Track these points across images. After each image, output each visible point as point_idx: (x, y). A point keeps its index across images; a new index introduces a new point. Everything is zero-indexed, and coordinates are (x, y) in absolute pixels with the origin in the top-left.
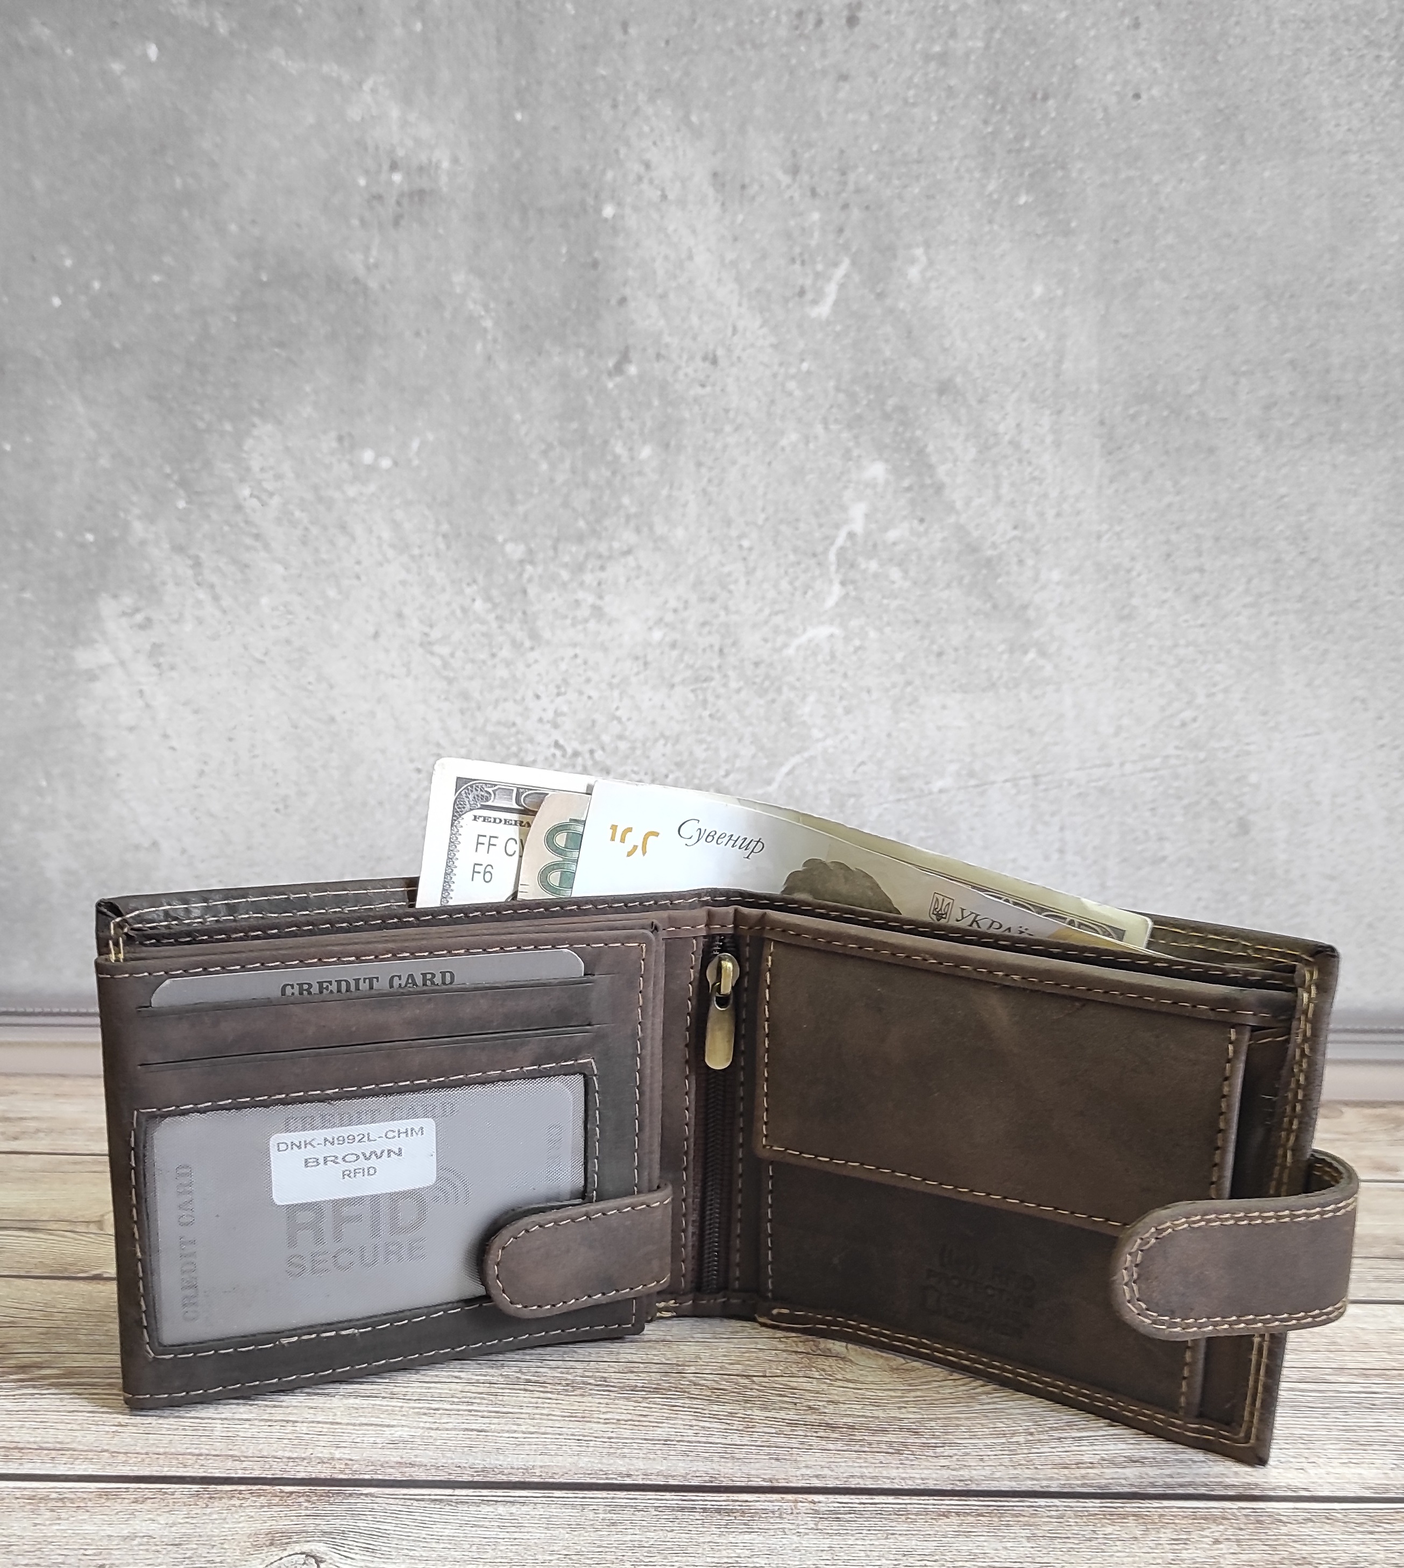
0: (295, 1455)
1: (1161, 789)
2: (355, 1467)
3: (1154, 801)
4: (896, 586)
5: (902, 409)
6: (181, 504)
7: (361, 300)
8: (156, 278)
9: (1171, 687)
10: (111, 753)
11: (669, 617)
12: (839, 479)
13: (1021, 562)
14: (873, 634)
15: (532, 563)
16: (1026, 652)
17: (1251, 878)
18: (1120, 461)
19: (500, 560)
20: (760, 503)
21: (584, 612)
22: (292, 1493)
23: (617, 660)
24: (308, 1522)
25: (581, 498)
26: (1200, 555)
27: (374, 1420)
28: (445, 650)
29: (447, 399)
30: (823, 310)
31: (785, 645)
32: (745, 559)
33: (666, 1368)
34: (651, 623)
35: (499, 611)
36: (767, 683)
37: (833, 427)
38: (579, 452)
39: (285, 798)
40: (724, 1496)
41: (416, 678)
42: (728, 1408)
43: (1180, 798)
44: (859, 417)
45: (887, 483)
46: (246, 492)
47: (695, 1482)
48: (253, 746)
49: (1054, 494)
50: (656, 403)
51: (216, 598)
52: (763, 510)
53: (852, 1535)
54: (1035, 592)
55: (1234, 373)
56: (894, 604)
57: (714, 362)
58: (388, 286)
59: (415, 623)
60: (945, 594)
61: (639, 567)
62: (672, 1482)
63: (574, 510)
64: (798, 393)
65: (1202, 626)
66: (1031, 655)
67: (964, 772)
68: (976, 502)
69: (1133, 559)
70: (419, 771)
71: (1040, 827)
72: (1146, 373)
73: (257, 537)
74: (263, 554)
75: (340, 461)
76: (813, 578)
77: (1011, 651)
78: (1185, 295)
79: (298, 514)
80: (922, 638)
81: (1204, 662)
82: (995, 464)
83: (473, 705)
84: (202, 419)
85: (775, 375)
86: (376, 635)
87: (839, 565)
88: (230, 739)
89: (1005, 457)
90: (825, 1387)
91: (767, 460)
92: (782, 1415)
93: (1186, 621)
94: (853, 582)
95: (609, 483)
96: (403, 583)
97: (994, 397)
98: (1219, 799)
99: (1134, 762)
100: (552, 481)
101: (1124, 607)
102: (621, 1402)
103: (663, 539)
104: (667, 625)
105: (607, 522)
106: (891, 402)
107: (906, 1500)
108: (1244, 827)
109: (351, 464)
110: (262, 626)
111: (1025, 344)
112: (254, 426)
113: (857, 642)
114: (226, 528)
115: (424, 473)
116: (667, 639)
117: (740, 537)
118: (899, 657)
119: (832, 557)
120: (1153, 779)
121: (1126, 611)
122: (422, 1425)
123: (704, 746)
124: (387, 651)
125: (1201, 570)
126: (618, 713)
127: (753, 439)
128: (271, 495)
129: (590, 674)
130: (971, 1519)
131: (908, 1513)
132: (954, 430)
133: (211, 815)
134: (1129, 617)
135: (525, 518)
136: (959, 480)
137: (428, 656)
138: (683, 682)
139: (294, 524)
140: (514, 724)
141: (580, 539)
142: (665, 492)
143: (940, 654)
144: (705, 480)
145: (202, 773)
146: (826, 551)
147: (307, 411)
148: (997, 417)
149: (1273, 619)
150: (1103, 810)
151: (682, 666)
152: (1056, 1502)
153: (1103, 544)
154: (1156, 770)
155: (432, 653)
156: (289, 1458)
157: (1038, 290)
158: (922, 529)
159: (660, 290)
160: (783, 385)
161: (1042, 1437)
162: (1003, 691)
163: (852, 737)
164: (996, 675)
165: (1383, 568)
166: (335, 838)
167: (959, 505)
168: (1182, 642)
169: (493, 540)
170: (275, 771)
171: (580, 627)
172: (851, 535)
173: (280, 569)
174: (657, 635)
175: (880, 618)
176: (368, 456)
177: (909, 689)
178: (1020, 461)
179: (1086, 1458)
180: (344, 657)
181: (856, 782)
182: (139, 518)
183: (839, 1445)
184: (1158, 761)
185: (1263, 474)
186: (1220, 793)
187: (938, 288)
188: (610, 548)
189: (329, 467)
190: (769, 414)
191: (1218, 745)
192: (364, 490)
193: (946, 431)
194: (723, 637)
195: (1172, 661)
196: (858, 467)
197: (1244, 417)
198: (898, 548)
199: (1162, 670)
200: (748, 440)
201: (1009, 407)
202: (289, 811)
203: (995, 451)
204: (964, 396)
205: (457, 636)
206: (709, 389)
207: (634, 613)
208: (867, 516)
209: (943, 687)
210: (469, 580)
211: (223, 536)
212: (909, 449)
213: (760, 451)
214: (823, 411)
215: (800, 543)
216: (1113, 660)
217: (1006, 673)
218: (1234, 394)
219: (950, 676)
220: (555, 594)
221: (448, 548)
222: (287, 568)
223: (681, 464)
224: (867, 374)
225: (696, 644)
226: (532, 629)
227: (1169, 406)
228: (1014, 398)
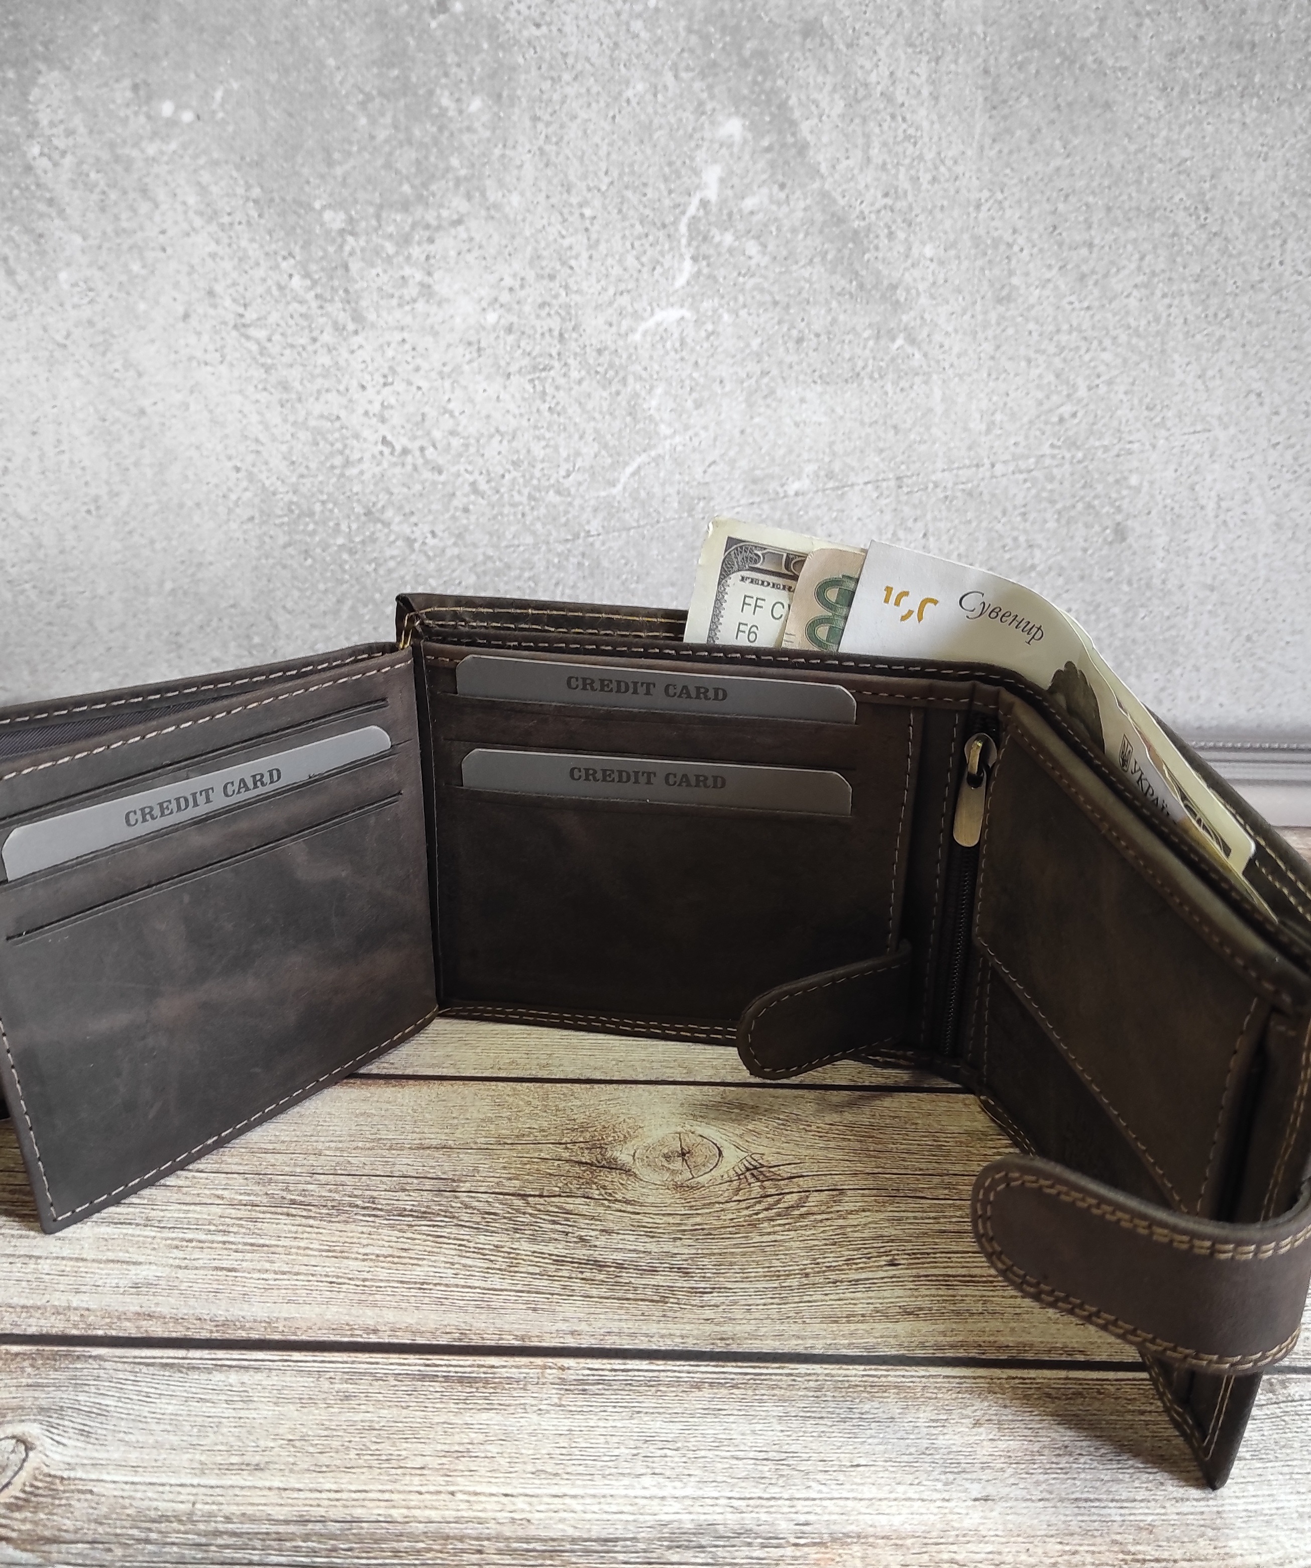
0: (30, 1303)
1: (1034, 491)
2: (91, 1319)
3: (1025, 506)
4: (753, 263)
5: (760, 54)
9: (1051, 377)
11: (505, 297)
12: (691, 137)
13: (891, 235)
14: (726, 317)
15: (353, 234)
16: (893, 339)
17: (1125, 588)
18: (1005, 118)
19: (318, 230)
20: (603, 166)
21: (412, 291)
22: (17, 1354)
23: (449, 345)
24: (26, 1394)
25: (405, 158)
26: (1090, 227)
27: (122, 1256)
28: (261, 334)
29: (251, 40)
31: (632, 330)
32: (587, 230)
33: (440, 1185)
34: (484, 304)
35: (319, 290)
36: (611, 373)
37: (684, 75)
38: (402, 103)
39: (96, 499)
40: (469, 1360)
41: (232, 365)
42: (495, 1239)
43: (1053, 502)
44: (714, 64)
45: (745, 141)
46: (36, 150)
47: (443, 1341)
48: (59, 441)
49: (929, 156)
50: (485, 46)
51: (10, 273)
52: (606, 173)
53: (596, 1414)
54: (906, 269)
55: (1138, 14)
56: (751, 283)
59: (228, 302)
60: (806, 273)
61: (471, 239)
62: (420, 1341)
63: (397, 172)
64: (644, 35)
65: (1088, 308)
66: (900, 342)
67: (822, 473)
68: (845, 163)
69: (1015, 231)
70: (238, 469)
71: (901, 534)
72: (1038, 13)
73: (51, 202)
74: (58, 222)
75: (136, 114)
76: (662, 253)
77: (878, 337)
79: (93, 175)
80: (780, 322)
81: (1088, 351)
82: (864, 120)
83: (294, 396)
85: (618, 14)
86: (186, 316)
87: (691, 239)
88: (34, 433)
89: (877, 111)
90: (601, 1210)
91: (611, 114)
92: (550, 1248)
93: (1071, 303)
94: (705, 257)
95: (436, 142)
96: (213, 256)
97: (865, 41)
98: (1096, 502)
99: (1005, 462)
100: (372, 137)
101: (1003, 287)
102: (385, 1231)
103: (496, 206)
104: (502, 306)
105: (434, 187)
106: (749, 46)
107: (660, 1365)
108: (1120, 533)
109: (149, 117)
110: (61, 305)
112: (39, 72)
113: (710, 327)
114: (16, 192)
115: (230, 129)
116: (503, 321)
117: (581, 206)
118: (755, 343)
119: (683, 228)
120: (1025, 481)
121: (1004, 293)
122: (171, 1261)
123: (543, 443)
124: (199, 334)
125: (1091, 245)
126: (451, 406)
127: (595, 89)
128: (63, 153)
129: (419, 361)
130: (724, 1391)
131: (659, 1383)
132: (820, 79)
133: (18, 516)
134: (1009, 298)
135: (344, 183)
136: (825, 139)
137: (243, 340)
138: (520, 371)
139: (90, 187)
140: (338, 418)
141: (405, 206)
142: (497, 152)
143: (799, 341)
144: (543, 136)
146: (675, 223)
147: (97, 55)
148: (868, 65)
149: (1167, 301)
150: (970, 515)
151: (520, 351)
152: (817, 1368)
153: (983, 215)
154: (1030, 471)
155: (248, 338)
156: (23, 1307)
158: (782, 195)
160: (628, 24)
161: (817, 1280)
162: (867, 382)
163: (703, 434)
164: (860, 364)
165: (1290, 244)
166: (152, 542)
167: (824, 169)
168: (1065, 327)
169: (309, 208)
170: (83, 469)
171: (407, 308)
172: (704, 204)
173: (77, 240)
174: (492, 317)
175: (736, 299)
176: (167, 108)
177: (766, 380)
178: (893, 117)
179: (859, 1309)
180: (153, 341)
181: (707, 484)
183: (603, 1291)
184: (1032, 460)
185: (1164, 133)
186: (1096, 497)
188: (439, 217)
189: (125, 121)
190: (612, 59)
191: (1097, 444)
192: (164, 148)
193: (811, 81)
194: (563, 319)
195: (1052, 349)
196: (712, 123)
197: (1145, 65)
198: (755, 219)
199: (1041, 359)
200: (588, 90)
201: (882, 53)
202: (102, 512)
203: (865, 104)
204: (831, 39)
205: (274, 318)
206: (544, 29)
207: (466, 292)
208: (722, 181)
209: (801, 377)
210: (284, 253)
211: (14, 202)
212: (769, 101)
213: (602, 104)
214: (673, 56)
215: (647, 212)
216: (988, 347)
217: (871, 362)
218: (1136, 38)
219: (809, 365)
220: (379, 270)
221: (260, 216)
222: (85, 238)
223: (515, 118)
224: (722, 12)
225: (533, 327)
226: (355, 310)
227: (1061, 53)
228: (887, 42)
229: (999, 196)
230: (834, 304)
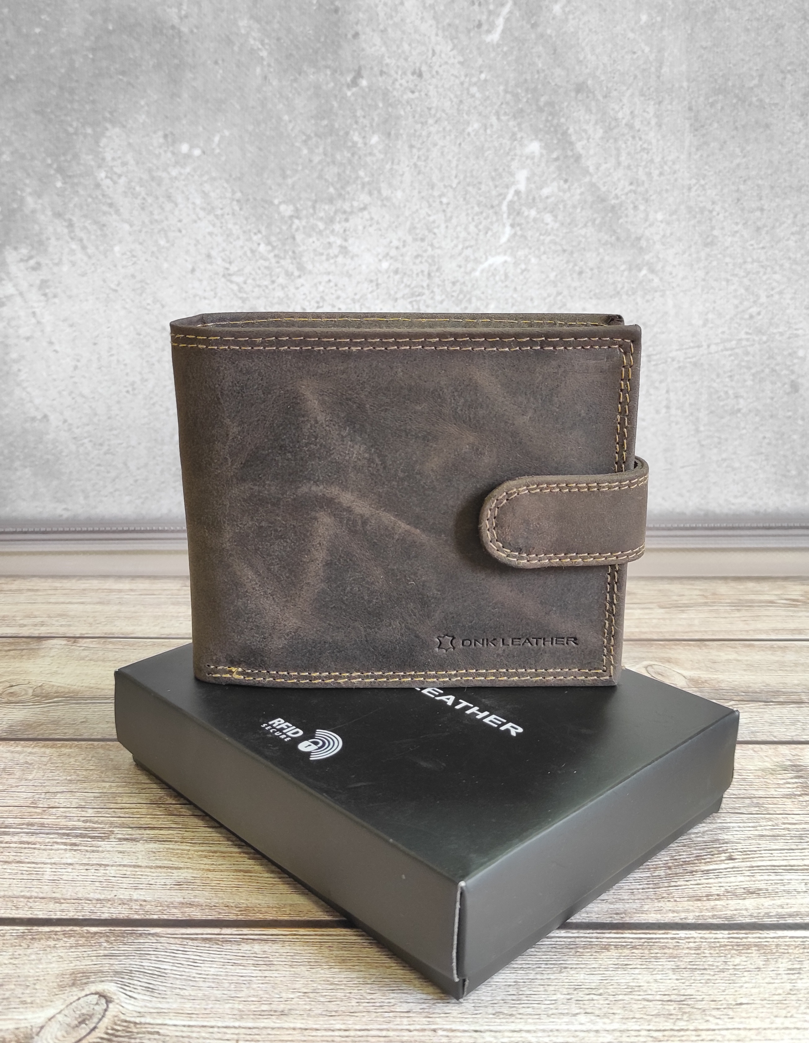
1: (736, 362)
3: (731, 371)
4: (549, 227)
5: (550, 104)
6: (59, 184)
7: (177, 40)
8: (37, 30)
9: (742, 291)
10: (14, 355)
11: (393, 252)
12: (508, 154)
13: (635, 208)
14: (533, 260)
15: (298, 218)
16: (640, 270)
17: (800, 422)
18: (704, 135)
19: (276, 216)
20: (454, 172)
23: (358, 283)
25: (331, 172)
26: (761, 199)
28: (240, 279)
29: (238, 107)
30: (495, 37)
31: (474, 270)
32: (444, 211)
34: (380, 257)
35: (276, 252)
36: (461, 296)
37: (504, 118)
38: (329, 140)
39: (133, 384)
41: (221, 299)
43: (749, 368)
44: (522, 110)
45: (542, 155)
46: (103, 175)
48: (111, 348)
49: (658, 159)
50: (381, 105)
51: (84, 248)
52: (456, 177)
54: (646, 228)
55: (782, 72)
56: (548, 239)
57: (420, 75)
58: (195, 30)
59: (219, 261)
60: (583, 232)
61: (372, 219)
63: (326, 180)
64: (478, 95)
65: (763, 248)
66: (644, 272)
68: (604, 166)
69: (713, 203)
71: (652, 391)
72: (721, 73)
73: (111, 205)
74: (115, 217)
75: (165, 152)
76: (492, 223)
77: (630, 269)
78: (747, 18)
79: (138, 188)
80: (568, 262)
81: (765, 273)
82: (616, 140)
84: (71, 126)
85: (462, 84)
86: (193, 270)
87: (509, 214)
88: (95, 344)
89: (623, 135)
91: (458, 142)
93: (752, 245)
94: (519, 225)
95: (350, 162)
96: (211, 234)
97: (615, 93)
98: (777, 368)
99: (717, 344)
100: (311, 161)
101: (708, 237)
103: (388, 199)
104: (391, 258)
105: (349, 189)
106: (543, 99)
108: (795, 387)
109: (173, 153)
110: (115, 266)
111: (635, 56)
112: (107, 129)
113: (523, 266)
114: (90, 200)
115: (223, 158)
116: (392, 267)
117: (440, 196)
118: (552, 275)
119: (504, 207)
120: (730, 355)
121: (709, 240)
124: (201, 281)
125: (762, 210)
127: (448, 128)
128: (120, 176)
129: (339, 292)
132: (587, 117)
133: (82, 396)
134: (712, 244)
135: (293, 188)
136: (592, 152)
137: (229, 284)
138: (403, 297)
139: (135, 196)
141: (331, 201)
142: (388, 167)
143: (580, 273)
144: (416, 157)
145: (76, 368)
146: (500, 204)
147: (142, 118)
148: (617, 108)
150: (696, 378)
151: (403, 285)
153: (693, 194)
154: (732, 349)
155: (231, 282)
157: (644, 18)
158: (566, 186)
159: (381, 27)
160: (468, 89)
162: (624, 297)
164: (620, 286)
167: (591, 169)
168: (749, 260)
169: (272, 203)
170: (125, 365)
171: (332, 261)
172: (517, 193)
173: (127, 227)
174: (385, 265)
175: (539, 249)
176: (185, 148)
177: (560, 298)
178: (634, 137)
180: (171, 286)
182: (30, 194)
184: (734, 343)
185: (803, 141)
186: (778, 364)
187: (574, 19)
188: (352, 206)
189: (158, 156)
190: (458, 110)
191: (775, 331)
192: (182, 171)
193: (582, 118)
194: (430, 265)
195: (742, 273)
196: (521, 145)
197: (789, 102)
198: (549, 201)
199: (735, 280)
200: (444, 129)
201: (625, 100)
202: (136, 392)
203: (616, 131)
204: (593, 93)
205: (248, 269)
206: (417, 94)
207: (369, 250)
208: (528, 179)
209: (583, 295)
210: (255, 231)
211: (88, 205)
212: (556, 131)
213: (453, 136)
214: (496, 107)
215: (482, 199)
216: (701, 274)
217: (626, 285)
218: (782, 86)
219: (587, 288)
220: (314, 239)
221: (241, 209)
222: (131, 226)
223: (399, 147)
224: (526, 80)
225: (411, 270)
226: (299, 263)
227: (736, 96)
228: (628, 93)
229: (702, 182)
230: (601, 250)
